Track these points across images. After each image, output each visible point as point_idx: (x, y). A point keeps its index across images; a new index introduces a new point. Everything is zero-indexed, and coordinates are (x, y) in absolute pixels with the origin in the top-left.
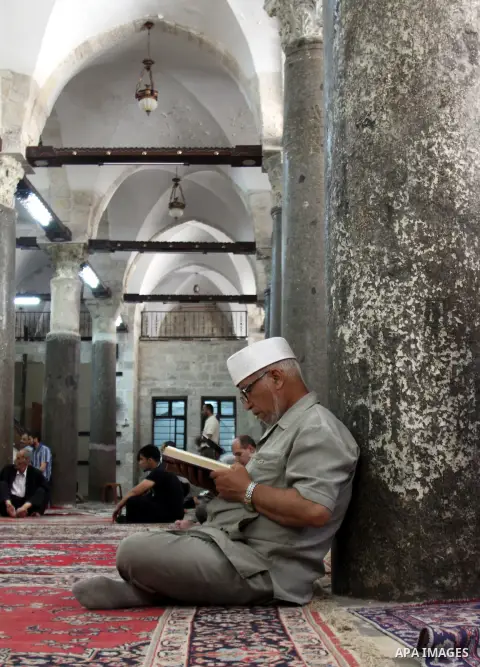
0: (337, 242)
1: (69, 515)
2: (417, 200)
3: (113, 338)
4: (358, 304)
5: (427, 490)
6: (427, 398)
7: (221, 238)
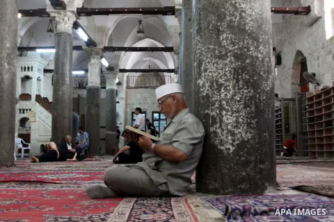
0: (197, 45)
1: (96, 160)
2: (230, 26)
3: (115, 87)
4: (206, 70)
5: (234, 148)
6: (234, 109)
7: (160, 45)
